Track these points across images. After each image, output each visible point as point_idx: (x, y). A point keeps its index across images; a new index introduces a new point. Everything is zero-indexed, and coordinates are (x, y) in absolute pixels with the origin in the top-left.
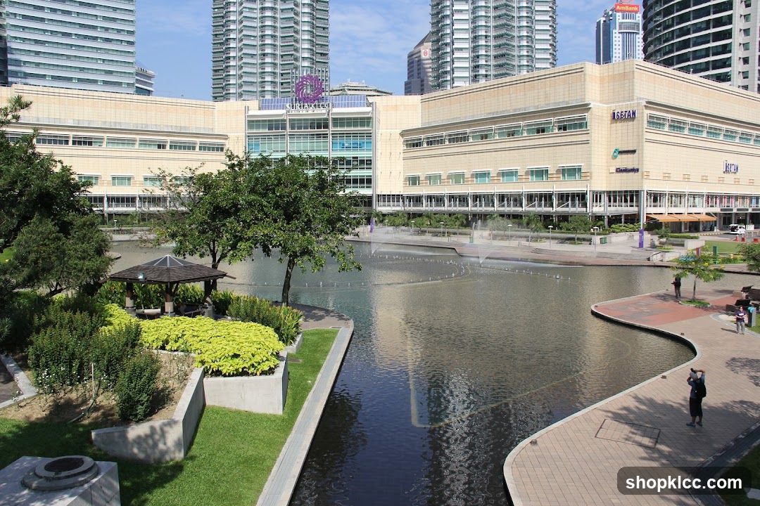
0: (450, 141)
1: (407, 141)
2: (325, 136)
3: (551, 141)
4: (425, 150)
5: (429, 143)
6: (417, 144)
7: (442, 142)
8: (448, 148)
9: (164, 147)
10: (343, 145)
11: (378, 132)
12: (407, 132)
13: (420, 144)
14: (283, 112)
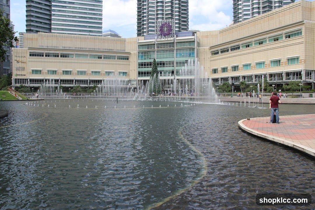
0: (231, 50)
1: (212, 52)
2: (173, 50)
3: (282, 44)
4: (220, 56)
5: (222, 52)
6: (216, 53)
7: (228, 51)
8: (231, 54)
9: (101, 58)
10: (181, 54)
11: (198, 48)
12: (211, 48)
13: (218, 53)
14: (154, 40)
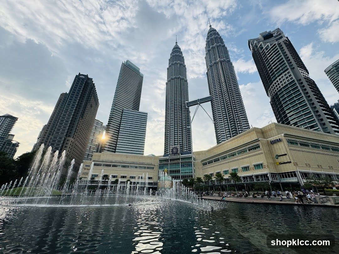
0: (214, 162)
1: (203, 164)
3: (247, 155)
4: (208, 166)
5: (209, 163)
9: (137, 168)
11: (194, 161)
12: (202, 161)
13: (206, 164)
14: (168, 157)
